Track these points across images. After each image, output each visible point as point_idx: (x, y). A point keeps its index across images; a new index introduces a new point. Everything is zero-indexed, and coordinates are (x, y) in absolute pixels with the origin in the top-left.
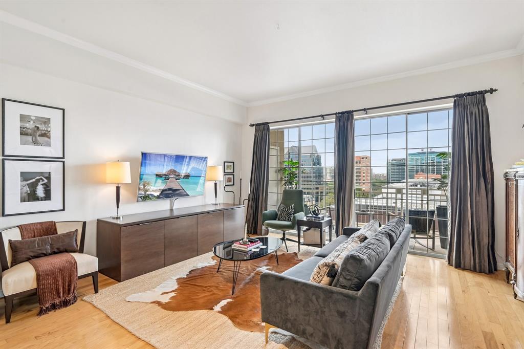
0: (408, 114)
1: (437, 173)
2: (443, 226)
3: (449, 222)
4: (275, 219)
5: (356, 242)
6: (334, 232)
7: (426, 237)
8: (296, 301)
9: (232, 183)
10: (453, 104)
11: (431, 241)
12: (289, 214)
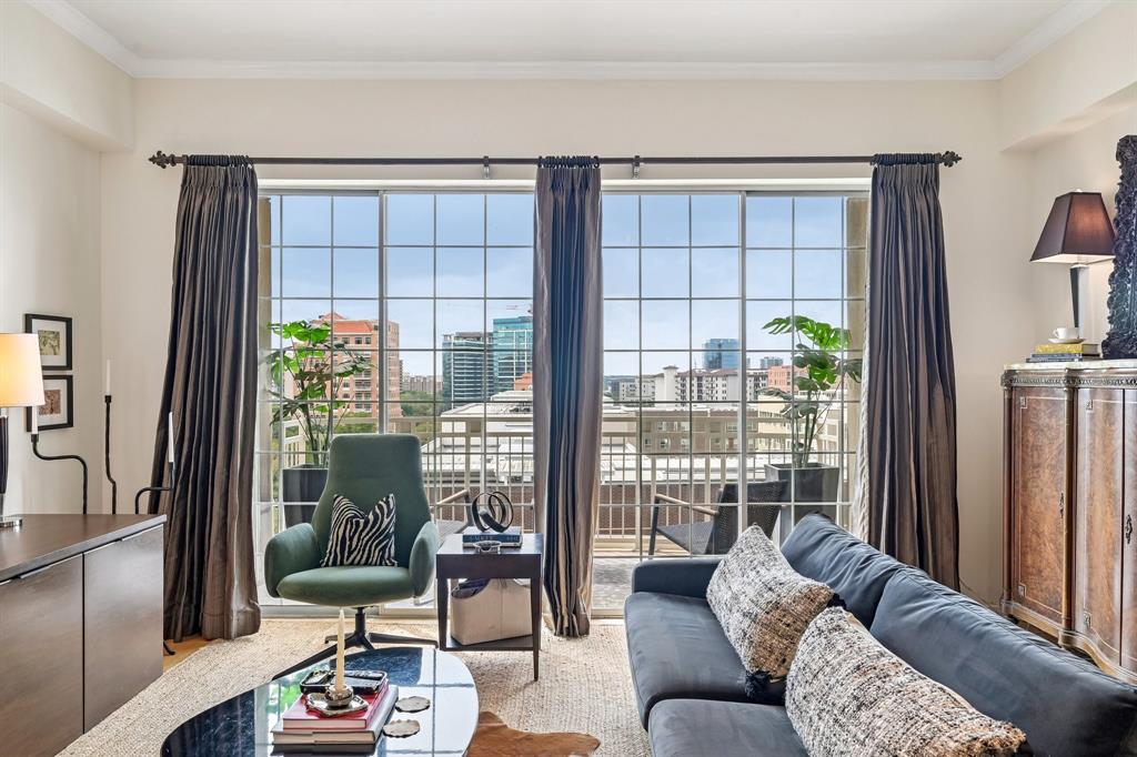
0: (748, 193)
12: (381, 535)
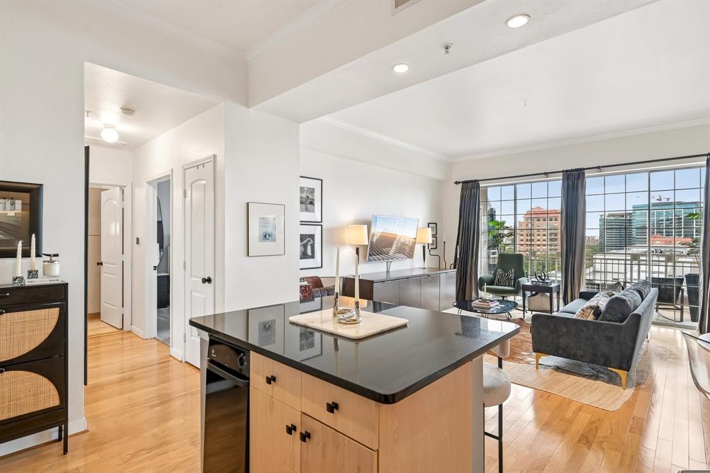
0: (651, 171)
1: (686, 236)
2: (693, 294)
3: (701, 288)
4: (492, 285)
5: (606, 297)
6: (561, 301)
7: (673, 307)
8: (568, 333)
9: (434, 247)
10: (705, 162)
11: (678, 314)
12: (510, 279)
